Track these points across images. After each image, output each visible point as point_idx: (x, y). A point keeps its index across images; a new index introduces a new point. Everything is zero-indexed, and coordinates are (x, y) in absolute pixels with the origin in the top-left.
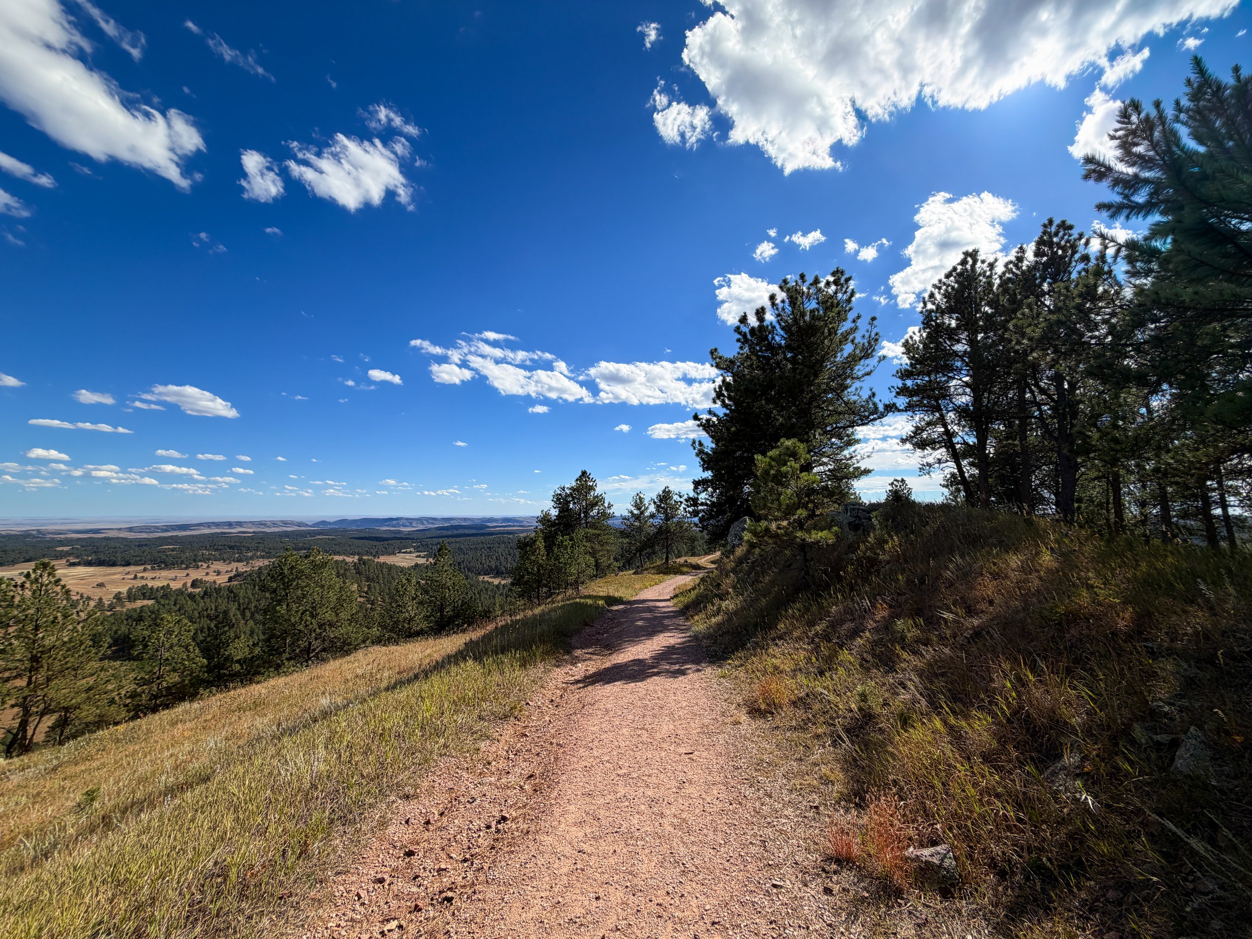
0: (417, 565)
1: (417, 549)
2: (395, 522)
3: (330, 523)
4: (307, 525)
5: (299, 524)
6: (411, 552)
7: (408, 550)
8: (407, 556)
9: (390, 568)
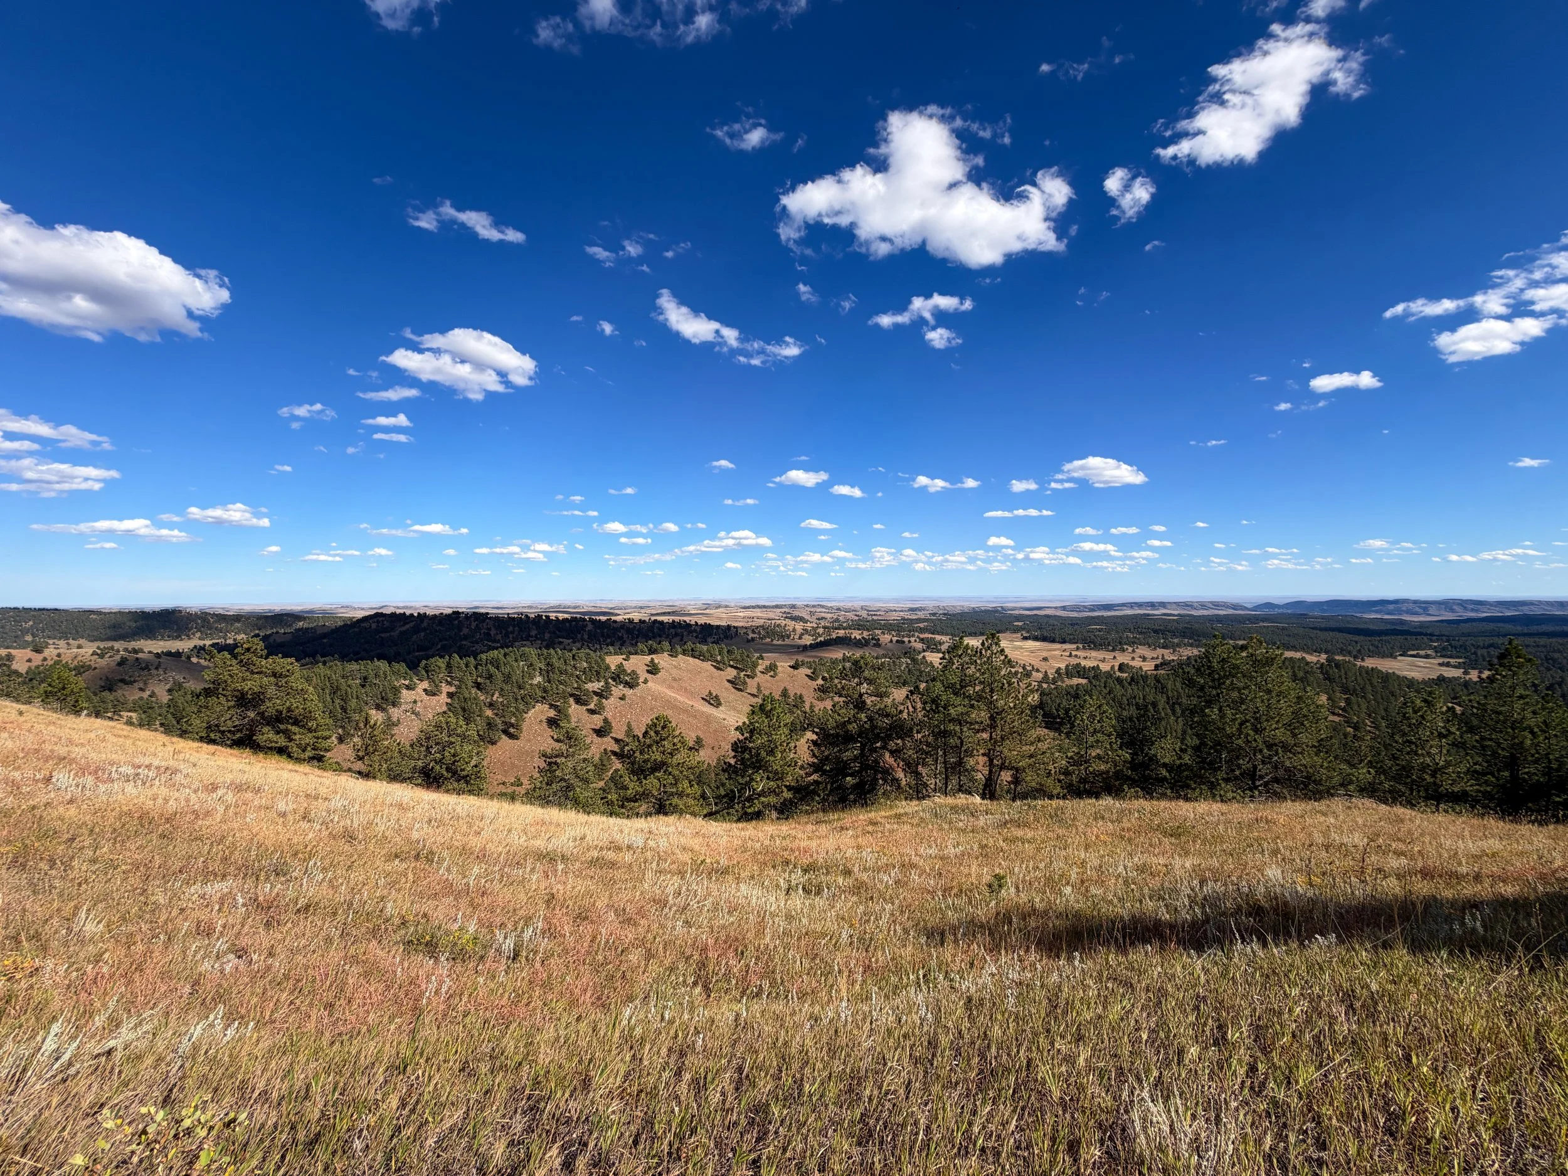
0: (1441, 679)
1: (1441, 652)
2: (1391, 607)
3: (1278, 606)
4: (1246, 609)
5: (1235, 607)
6: (1427, 656)
7: (1422, 653)
8: (1421, 662)
9: (1386, 678)
